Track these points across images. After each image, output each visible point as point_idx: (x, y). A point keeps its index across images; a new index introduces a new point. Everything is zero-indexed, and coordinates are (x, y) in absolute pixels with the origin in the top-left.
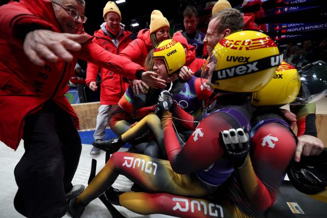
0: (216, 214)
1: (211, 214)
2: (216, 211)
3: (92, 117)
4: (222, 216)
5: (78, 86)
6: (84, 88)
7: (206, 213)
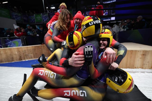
0: (83, 95)
1: (81, 95)
2: (83, 94)
3: (28, 53)
4: (86, 96)
5: (21, 37)
6: (25, 38)
7: (78, 95)
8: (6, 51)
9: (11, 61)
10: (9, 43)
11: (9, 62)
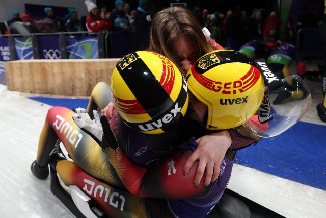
2: (117, 202)
4: (122, 209)
5: (98, 33)
6: (108, 36)
7: (106, 200)
8: (62, 69)
9: (71, 95)
10: (74, 45)
11: (65, 95)
